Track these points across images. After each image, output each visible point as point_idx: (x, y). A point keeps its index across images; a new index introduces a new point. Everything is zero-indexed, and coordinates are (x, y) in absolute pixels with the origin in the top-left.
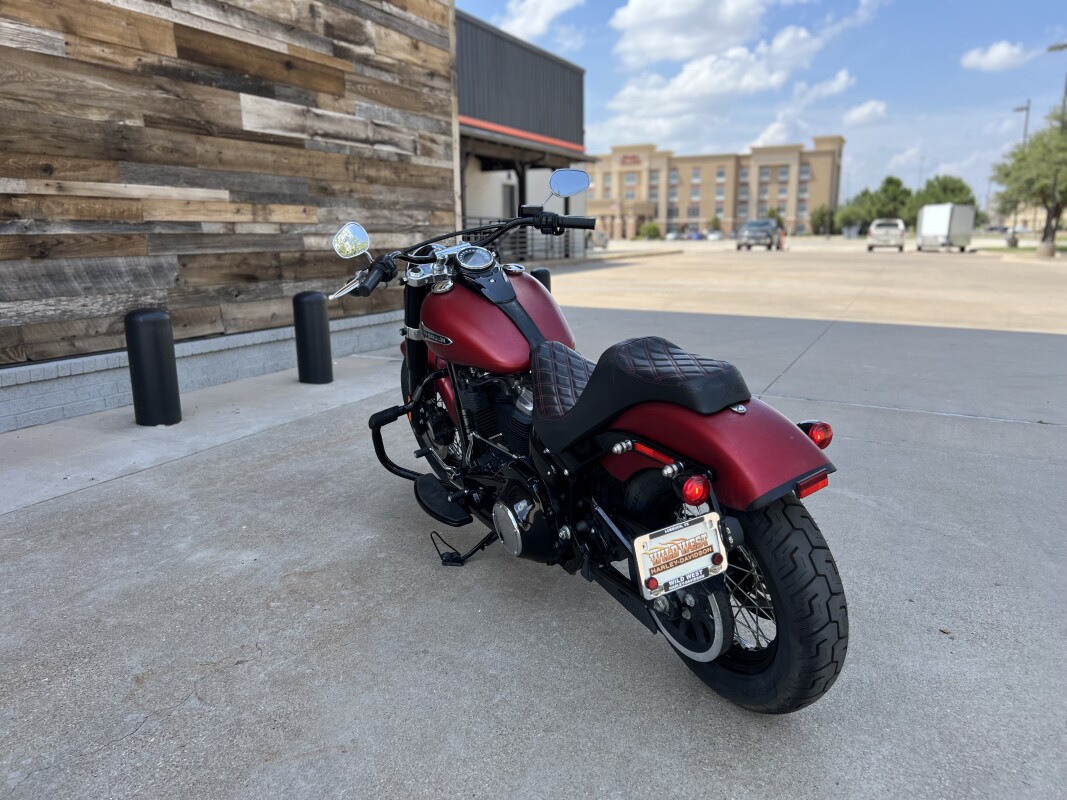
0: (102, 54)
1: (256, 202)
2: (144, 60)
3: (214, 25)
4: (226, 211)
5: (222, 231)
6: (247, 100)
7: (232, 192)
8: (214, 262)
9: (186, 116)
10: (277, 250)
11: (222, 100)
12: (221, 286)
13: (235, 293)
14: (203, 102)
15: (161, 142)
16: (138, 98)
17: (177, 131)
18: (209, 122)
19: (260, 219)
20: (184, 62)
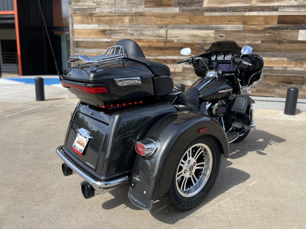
0: (253, 27)
1: (298, 61)
2: (265, 27)
3: (294, 13)
4: (285, 64)
5: (281, 69)
6: (301, 32)
7: (288, 58)
8: (276, 77)
9: (276, 39)
10: (303, 75)
11: (291, 33)
12: (277, 84)
13: (281, 86)
14: (284, 34)
15: (265, 47)
16: (261, 36)
17: (272, 43)
18: (284, 40)
19: (298, 66)
20: (280, 25)
